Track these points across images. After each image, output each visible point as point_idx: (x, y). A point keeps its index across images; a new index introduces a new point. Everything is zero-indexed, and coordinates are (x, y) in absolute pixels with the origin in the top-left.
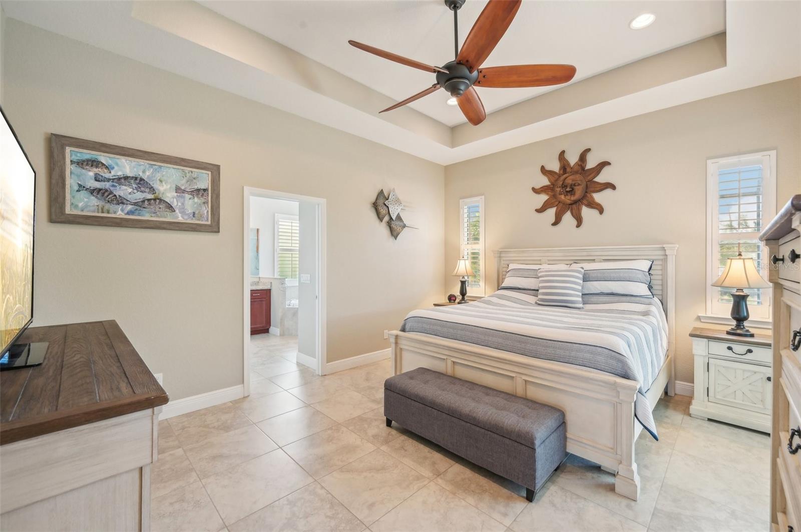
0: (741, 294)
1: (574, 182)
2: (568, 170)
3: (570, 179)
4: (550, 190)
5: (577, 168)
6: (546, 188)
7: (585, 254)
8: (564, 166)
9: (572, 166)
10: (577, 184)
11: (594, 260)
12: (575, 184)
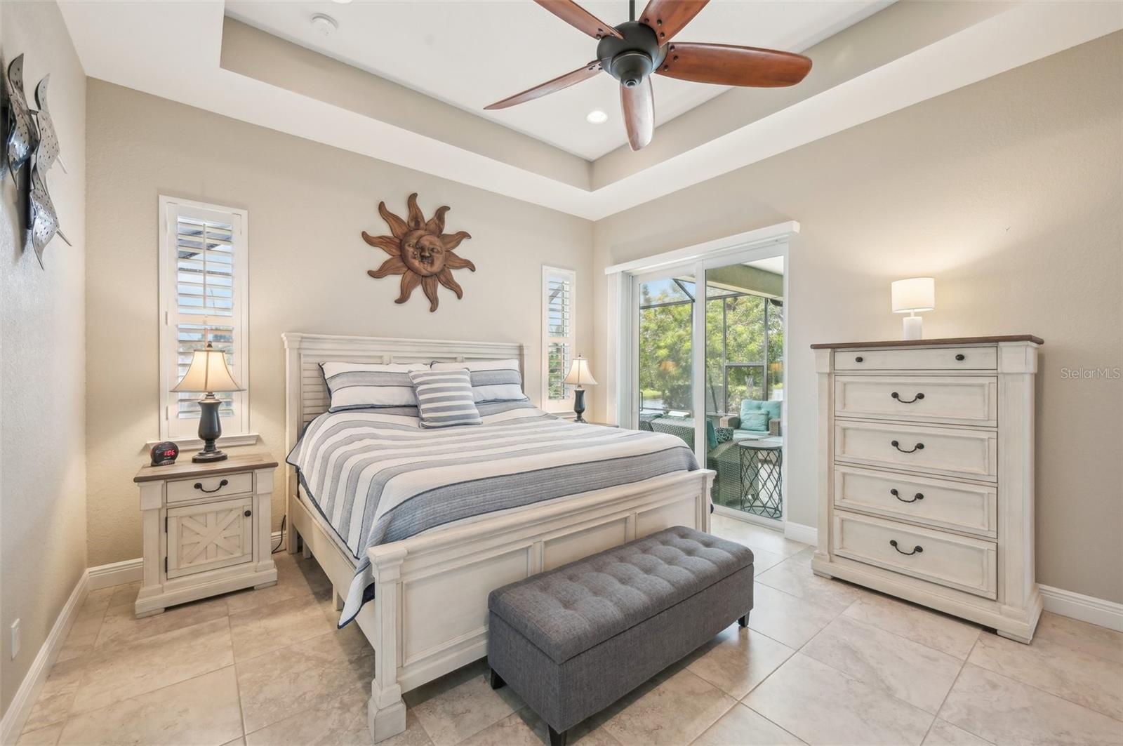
0: (581, 389)
1: (432, 246)
2: (422, 225)
3: (427, 240)
4: (393, 246)
5: (432, 226)
6: (388, 240)
7: (445, 349)
8: (416, 216)
9: (426, 221)
10: (435, 250)
11: (455, 358)
12: (433, 249)
